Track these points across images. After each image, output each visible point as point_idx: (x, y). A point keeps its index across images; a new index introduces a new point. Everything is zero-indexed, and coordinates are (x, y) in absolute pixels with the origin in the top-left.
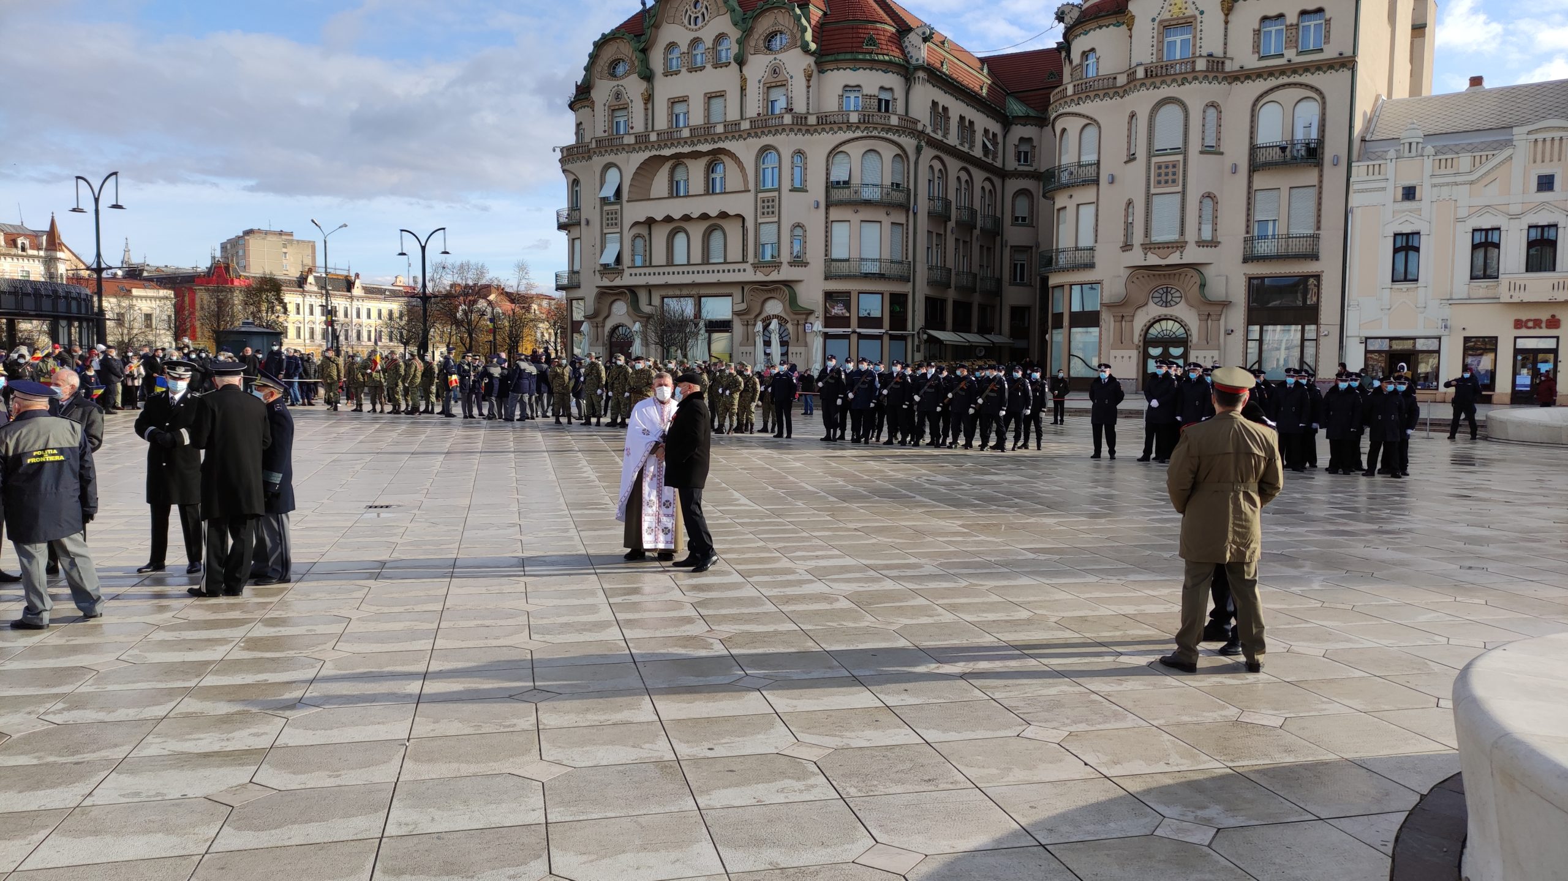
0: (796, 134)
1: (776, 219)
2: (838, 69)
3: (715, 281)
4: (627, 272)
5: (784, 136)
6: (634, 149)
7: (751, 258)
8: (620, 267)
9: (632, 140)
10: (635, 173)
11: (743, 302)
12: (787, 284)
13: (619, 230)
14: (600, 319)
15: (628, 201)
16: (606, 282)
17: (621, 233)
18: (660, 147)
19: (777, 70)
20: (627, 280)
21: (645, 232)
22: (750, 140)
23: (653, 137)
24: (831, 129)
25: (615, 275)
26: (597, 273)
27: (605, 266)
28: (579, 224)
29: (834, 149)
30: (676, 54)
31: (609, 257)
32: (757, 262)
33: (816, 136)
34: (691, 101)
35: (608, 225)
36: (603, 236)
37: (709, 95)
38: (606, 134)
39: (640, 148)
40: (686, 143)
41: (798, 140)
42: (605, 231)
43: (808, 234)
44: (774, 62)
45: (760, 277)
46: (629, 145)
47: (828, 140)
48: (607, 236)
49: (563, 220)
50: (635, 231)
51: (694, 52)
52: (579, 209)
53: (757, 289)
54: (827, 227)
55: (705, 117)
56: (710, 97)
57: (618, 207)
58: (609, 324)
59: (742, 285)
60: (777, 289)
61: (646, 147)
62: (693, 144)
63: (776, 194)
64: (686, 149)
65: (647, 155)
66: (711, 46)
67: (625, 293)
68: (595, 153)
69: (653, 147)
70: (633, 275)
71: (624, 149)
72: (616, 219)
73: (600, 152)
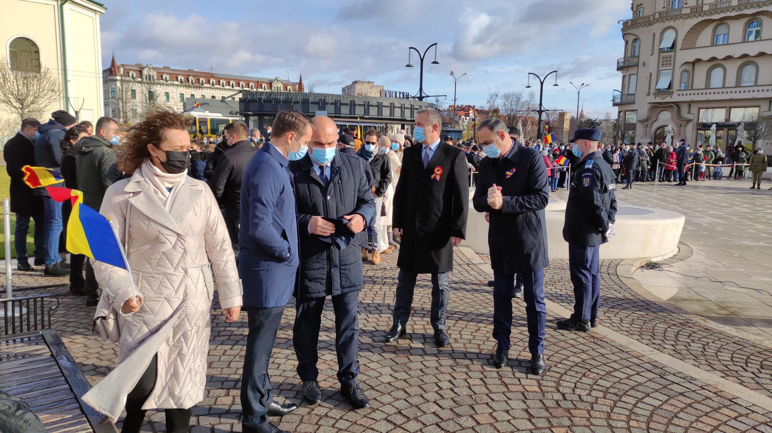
4: (676, 94)
6: (689, 17)
8: (671, 90)
9: (688, 11)
10: (688, 32)
13: (672, 68)
14: (650, 122)
15: (681, 50)
16: (659, 100)
17: (673, 70)
18: (711, 14)
20: (675, 98)
21: (689, 68)
23: (706, 8)
25: (666, 95)
26: (652, 95)
27: (659, 91)
28: (638, 65)
31: (663, 84)
35: (663, 65)
36: (659, 71)
38: (665, 9)
39: (694, 16)
40: (734, 9)
42: (660, 69)
46: (686, 14)
48: (661, 72)
49: (622, 64)
50: (684, 68)
52: (638, 57)
57: (673, 53)
58: (656, 126)
61: (700, 15)
62: (740, 9)
64: (734, 14)
65: (700, 19)
67: (672, 106)
68: (658, 21)
69: (705, 14)
70: (679, 95)
71: (681, 17)
72: (670, 61)
73: (662, 20)
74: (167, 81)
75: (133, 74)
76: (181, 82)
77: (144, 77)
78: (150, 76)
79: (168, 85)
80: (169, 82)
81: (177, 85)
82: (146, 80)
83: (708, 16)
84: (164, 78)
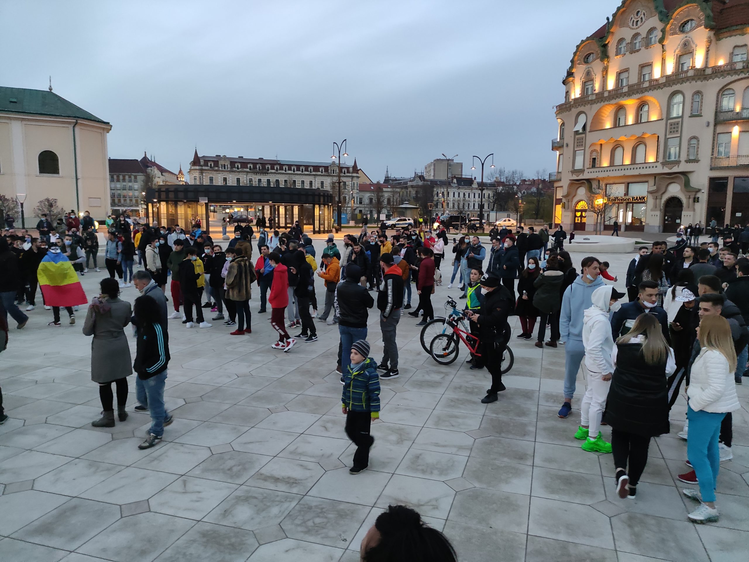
0: (696, 82)
1: (679, 135)
2: (731, 36)
3: (638, 174)
4: (586, 171)
5: (688, 83)
6: (595, 102)
7: (661, 160)
9: (594, 97)
10: (594, 116)
11: (655, 185)
12: (684, 173)
13: (583, 148)
14: (571, 197)
15: (589, 132)
16: (575, 177)
17: (584, 150)
18: (610, 99)
19: (687, 44)
20: (586, 176)
21: (598, 148)
22: (665, 89)
23: (606, 94)
24: (722, 75)
25: (580, 173)
26: (571, 173)
27: (576, 170)
28: (563, 146)
29: (723, 88)
30: (624, 44)
32: (664, 161)
33: (711, 81)
34: (631, 71)
35: (578, 146)
36: (575, 152)
37: (642, 66)
38: (580, 96)
39: (598, 101)
40: (625, 95)
41: (698, 85)
42: (576, 149)
43: (700, 143)
44: (686, 39)
45: (666, 170)
46: (592, 100)
47: (718, 82)
48: (577, 152)
49: (555, 144)
50: (592, 148)
51: (635, 42)
52: (564, 139)
53: (664, 178)
54: (714, 137)
55: (638, 79)
56: (642, 67)
57: (584, 135)
58: (576, 201)
59: (655, 176)
60: (676, 177)
61: (602, 100)
62: (629, 95)
63: (680, 120)
65: (602, 104)
66: (645, 36)
67: (585, 183)
68: (573, 107)
69: (606, 100)
70: (588, 173)
71: (589, 103)
72: (582, 142)
73: (576, 106)
74: (238, 168)
75: (211, 165)
76: (250, 169)
77: (220, 166)
78: (225, 165)
79: (239, 172)
80: (240, 170)
81: (247, 172)
82: (222, 168)
83: (608, 101)
84: (236, 166)
